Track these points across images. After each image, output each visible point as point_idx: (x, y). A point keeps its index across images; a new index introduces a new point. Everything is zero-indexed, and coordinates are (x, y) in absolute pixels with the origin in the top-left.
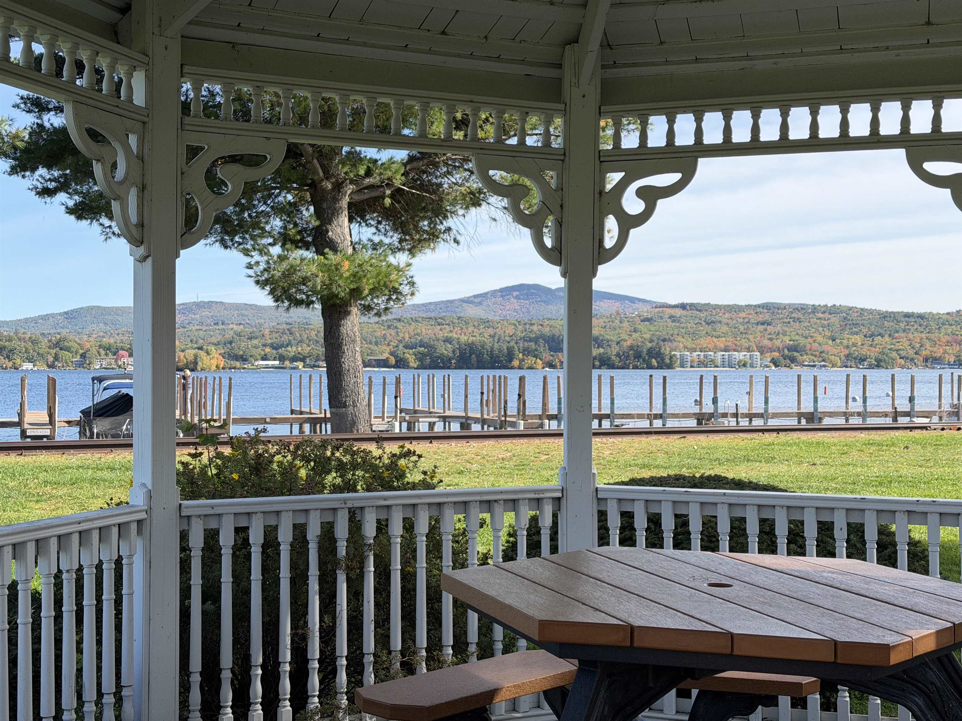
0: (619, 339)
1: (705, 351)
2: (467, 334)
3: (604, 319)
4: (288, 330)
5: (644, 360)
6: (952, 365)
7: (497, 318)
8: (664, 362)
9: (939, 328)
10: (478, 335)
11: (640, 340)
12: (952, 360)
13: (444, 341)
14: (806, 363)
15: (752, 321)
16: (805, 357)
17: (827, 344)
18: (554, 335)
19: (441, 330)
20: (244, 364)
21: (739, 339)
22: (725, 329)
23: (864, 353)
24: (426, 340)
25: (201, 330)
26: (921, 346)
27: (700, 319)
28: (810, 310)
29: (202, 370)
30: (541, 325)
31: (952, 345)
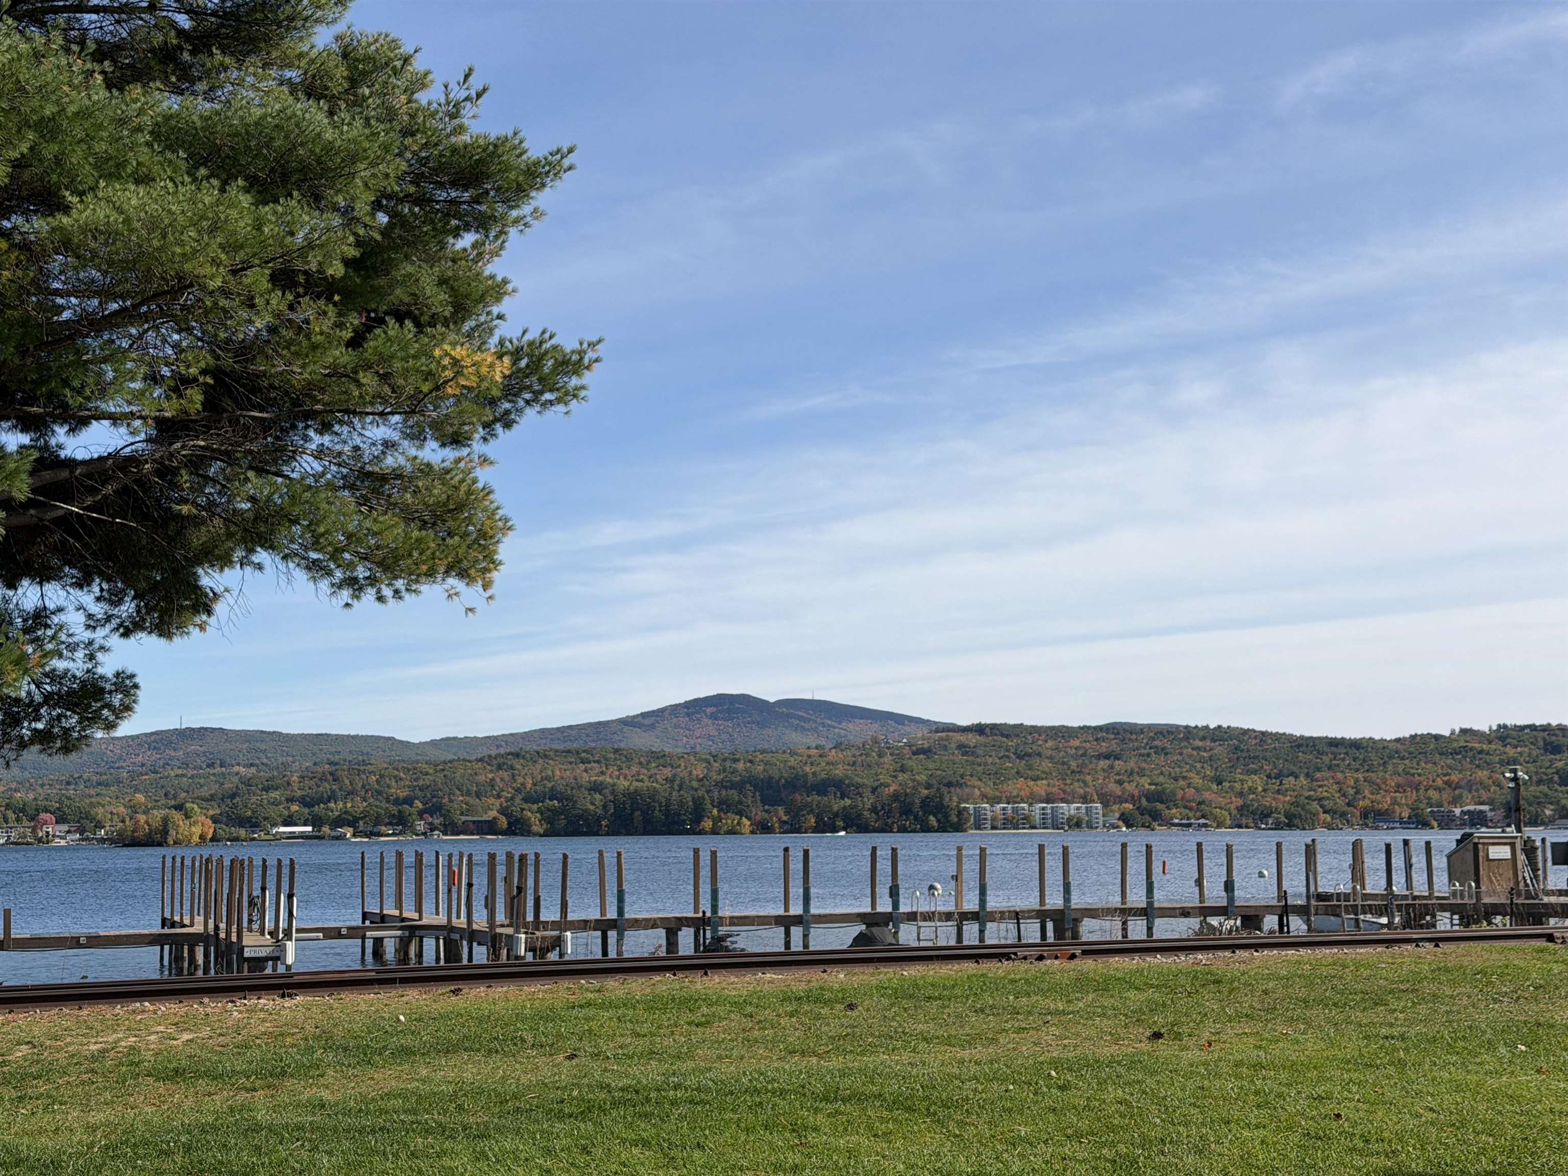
0: (876, 784)
1: (1015, 803)
2: (629, 777)
3: (854, 751)
4: (331, 774)
5: (916, 819)
6: (1405, 823)
7: (679, 750)
8: (948, 821)
9: (1385, 763)
10: (646, 778)
11: (911, 784)
12: (1406, 814)
13: (589, 790)
14: (1177, 821)
15: (1091, 752)
16: (1174, 811)
17: (1209, 789)
18: (771, 778)
19: (586, 770)
20: (254, 832)
21: (1068, 782)
22: (1046, 765)
23: (1268, 804)
24: (560, 788)
25: (183, 776)
26: (1356, 793)
27: (1008, 750)
28: (1182, 735)
29: (175, 843)
30: (751, 761)
31: (1404, 791)
